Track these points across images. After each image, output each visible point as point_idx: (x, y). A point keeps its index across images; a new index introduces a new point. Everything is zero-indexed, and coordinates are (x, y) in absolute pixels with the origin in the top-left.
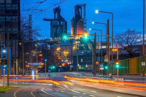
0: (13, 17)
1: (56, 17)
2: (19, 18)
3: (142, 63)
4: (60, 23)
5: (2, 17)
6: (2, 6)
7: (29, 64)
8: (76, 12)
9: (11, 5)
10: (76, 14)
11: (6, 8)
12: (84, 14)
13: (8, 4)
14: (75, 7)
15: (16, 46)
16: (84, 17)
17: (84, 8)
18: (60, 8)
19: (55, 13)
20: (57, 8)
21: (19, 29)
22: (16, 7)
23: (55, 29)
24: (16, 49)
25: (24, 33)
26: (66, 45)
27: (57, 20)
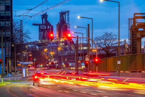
0: (7, 22)
1: (44, 22)
2: (12, 23)
3: (118, 62)
4: (47, 27)
7: (20, 63)
8: (60, 18)
9: (4, 12)
10: (61, 20)
12: (68, 19)
13: (2, 11)
14: (60, 13)
15: (9, 47)
16: (68, 22)
17: (68, 14)
18: (47, 14)
19: (42, 19)
20: (44, 14)
21: (12, 33)
22: (9, 14)
23: (42, 32)
24: (9, 50)
25: (16, 36)
26: (52, 47)
27: (44, 25)
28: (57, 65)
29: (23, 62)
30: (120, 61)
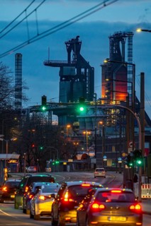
1: (72, 60)
4: (79, 71)
8: (112, 49)
10: (112, 54)
12: (129, 52)
14: (110, 38)
16: (129, 60)
17: (129, 41)
18: (80, 39)
19: (69, 51)
20: (73, 40)
23: (68, 83)
26: (91, 118)
27: (73, 65)
28: (94, 161)
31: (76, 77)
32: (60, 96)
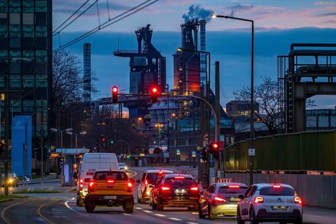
0: (38, 53)
1: (142, 49)
4: (150, 61)
5: (15, 52)
6: (15, 30)
7: (58, 150)
8: (184, 38)
9: (33, 28)
10: (184, 42)
11: (22, 35)
12: (202, 41)
13: (28, 26)
14: (182, 26)
16: (202, 49)
17: (201, 30)
18: (150, 28)
19: (139, 41)
20: (143, 28)
22: (43, 32)
23: (139, 74)
26: (163, 110)
27: (144, 55)
28: (166, 155)
29: (63, 150)
30: (254, 150)
31: (147, 67)
32: (130, 88)
